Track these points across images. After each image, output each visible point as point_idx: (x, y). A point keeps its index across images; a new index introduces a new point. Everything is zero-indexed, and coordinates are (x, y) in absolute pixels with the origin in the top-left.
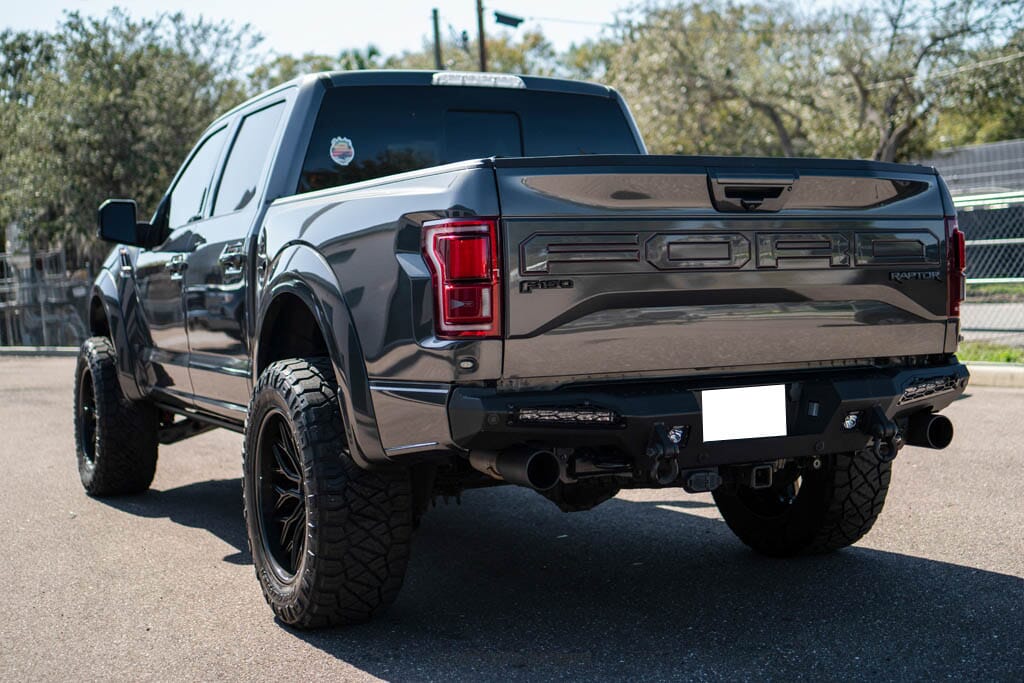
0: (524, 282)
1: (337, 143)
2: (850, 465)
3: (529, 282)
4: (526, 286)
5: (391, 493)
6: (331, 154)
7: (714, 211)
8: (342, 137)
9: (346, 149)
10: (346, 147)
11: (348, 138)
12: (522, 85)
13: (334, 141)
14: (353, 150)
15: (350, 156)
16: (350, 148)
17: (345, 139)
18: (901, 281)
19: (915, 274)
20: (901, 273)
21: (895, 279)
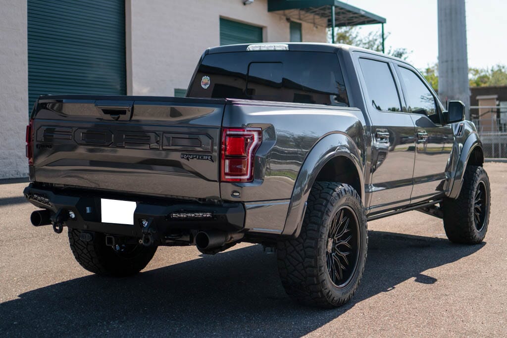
1: (204, 79)
4: (38, 146)
6: (201, 83)
15: (208, 84)
16: (208, 81)
18: (188, 159)
19: (195, 156)
20: (187, 155)
21: (183, 158)
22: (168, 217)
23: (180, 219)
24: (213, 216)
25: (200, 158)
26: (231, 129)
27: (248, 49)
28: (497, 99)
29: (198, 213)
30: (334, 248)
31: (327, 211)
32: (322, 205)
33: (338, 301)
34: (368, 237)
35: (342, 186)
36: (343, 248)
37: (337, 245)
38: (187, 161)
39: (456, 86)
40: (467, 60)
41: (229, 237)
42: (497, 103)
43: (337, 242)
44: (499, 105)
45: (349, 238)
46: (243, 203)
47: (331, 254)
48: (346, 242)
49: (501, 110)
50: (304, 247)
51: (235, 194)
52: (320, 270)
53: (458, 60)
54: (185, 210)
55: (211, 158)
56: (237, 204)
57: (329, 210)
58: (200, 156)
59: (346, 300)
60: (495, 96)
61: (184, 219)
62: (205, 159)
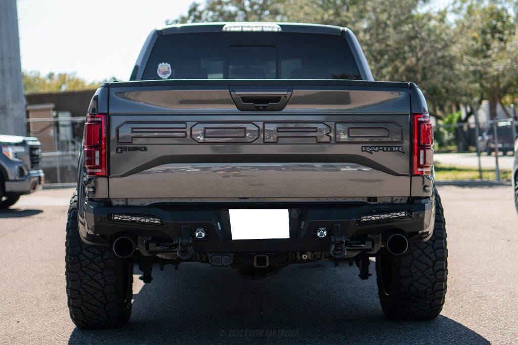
0: (119, 147)
1: (162, 66)
2: (411, 264)
3: (121, 148)
4: (119, 150)
5: (105, 257)
6: (158, 72)
7: (237, 109)
8: (165, 63)
9: (166, 69)
10: (167, 67)
11: (168, 63)
12: (280, 30)
13: (160, 65)
14: (170, 70)
15: (169, 73)
16: (169, 68)
17: (167, 64)
18: (371, 152)
19: (381, 148)
20: (370, 147)
21: (365, 151)
22: (359, 222)
23: (372, 222)
25: (385, 149)
27: (224, 29)
28: (54, 109)
38: (371, 154)
39: (9, 92)
40: (19, 58)
42: (54, 114)
44: (57, 116)
49: (61, 123)
51: (426, 188)
53: (10, 59)
55: (402, 150)
58: (388, 147)
60: (52, 106)
61: (377, 221)
62: (395, 151)
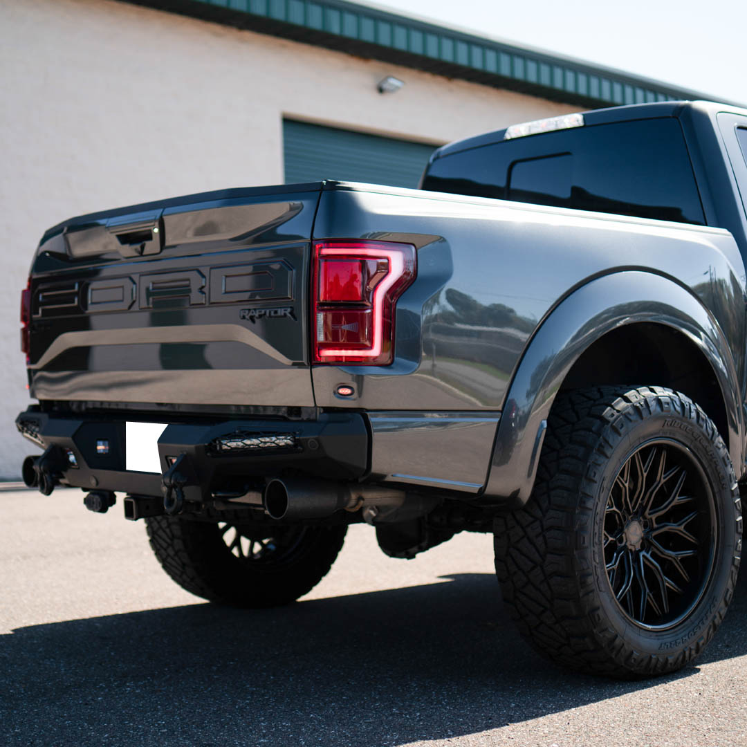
18: (251, 319)
19: (264, 312)
20: (249, 310)
21: (244, 317)
22: (213, 448)
23: (234, 451)
24: (297, 442)
25: (274, 314)
26: (330, 243)
29: (268, 437)
30: (647, 540)
31: (601, 445)
32: (590, 430)
33: (644, 663)
34: (740, 518)
35: (652, 391)
36: (670, 540)
37: (654, 534)
38: (250, 323)
41: (354, 496)
43: (655, 526)
45: (690, 518)
46: (362, 413)
47: (637, 554)
48: (682, 528)
50: (542, 526)
51: (342, 391)
52: (583, 584)
54: (243, 432)
55: (291, 313)
56: (349, 415)
57: (607, 442)
58: (273, 310)
59: (671, 660)
61: (238, 451)
62: (280, 316)
